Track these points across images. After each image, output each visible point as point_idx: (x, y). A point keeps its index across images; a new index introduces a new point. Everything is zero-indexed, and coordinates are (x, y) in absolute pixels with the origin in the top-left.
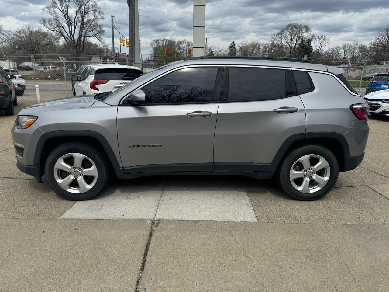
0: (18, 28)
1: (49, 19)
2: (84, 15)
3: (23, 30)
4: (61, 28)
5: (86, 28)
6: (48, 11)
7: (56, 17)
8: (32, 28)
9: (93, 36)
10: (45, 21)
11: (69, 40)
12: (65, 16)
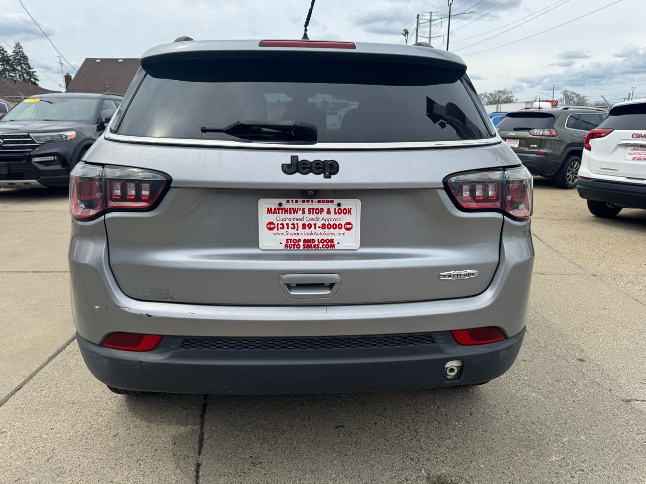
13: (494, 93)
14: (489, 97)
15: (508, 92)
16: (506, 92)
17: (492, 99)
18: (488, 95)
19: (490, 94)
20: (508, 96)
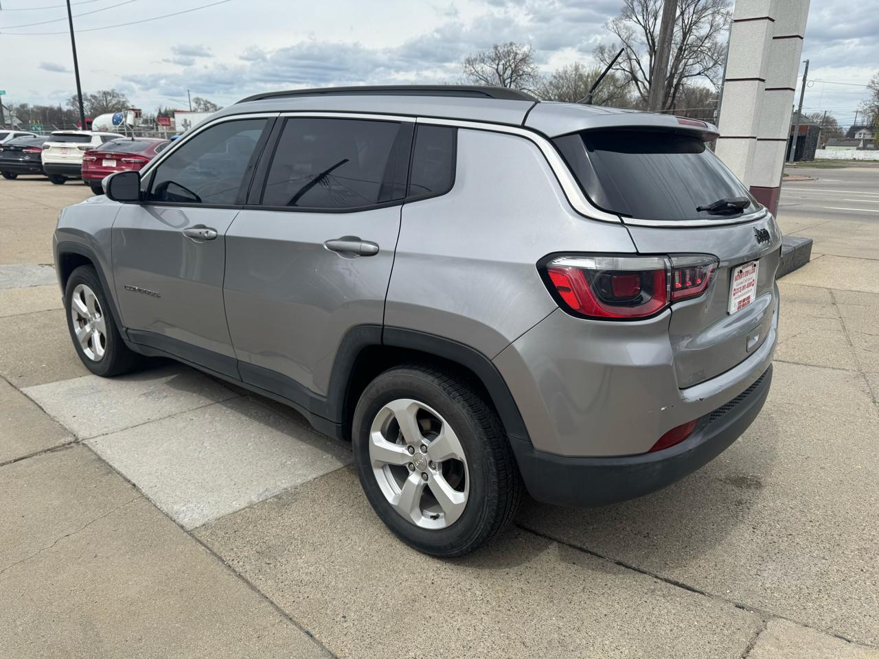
0: (557, 70)
1: (611, 45)
2: (690, 27)
3: (565, 72)
4: (634, 63)
5: (688, 57)
6: (615, 27)
7: (628, 38)
8: (583, 67)
9: (699, 74)
10: (604, 50)
11: (645, 87)
12: (647, 35)
13: (97, 95)
14: (90, 100)
15: (118, 95)
16: (115, 95)
17: (95, 104)
18: (89, 98)
19: (92, 96)
20: (119, 102)
